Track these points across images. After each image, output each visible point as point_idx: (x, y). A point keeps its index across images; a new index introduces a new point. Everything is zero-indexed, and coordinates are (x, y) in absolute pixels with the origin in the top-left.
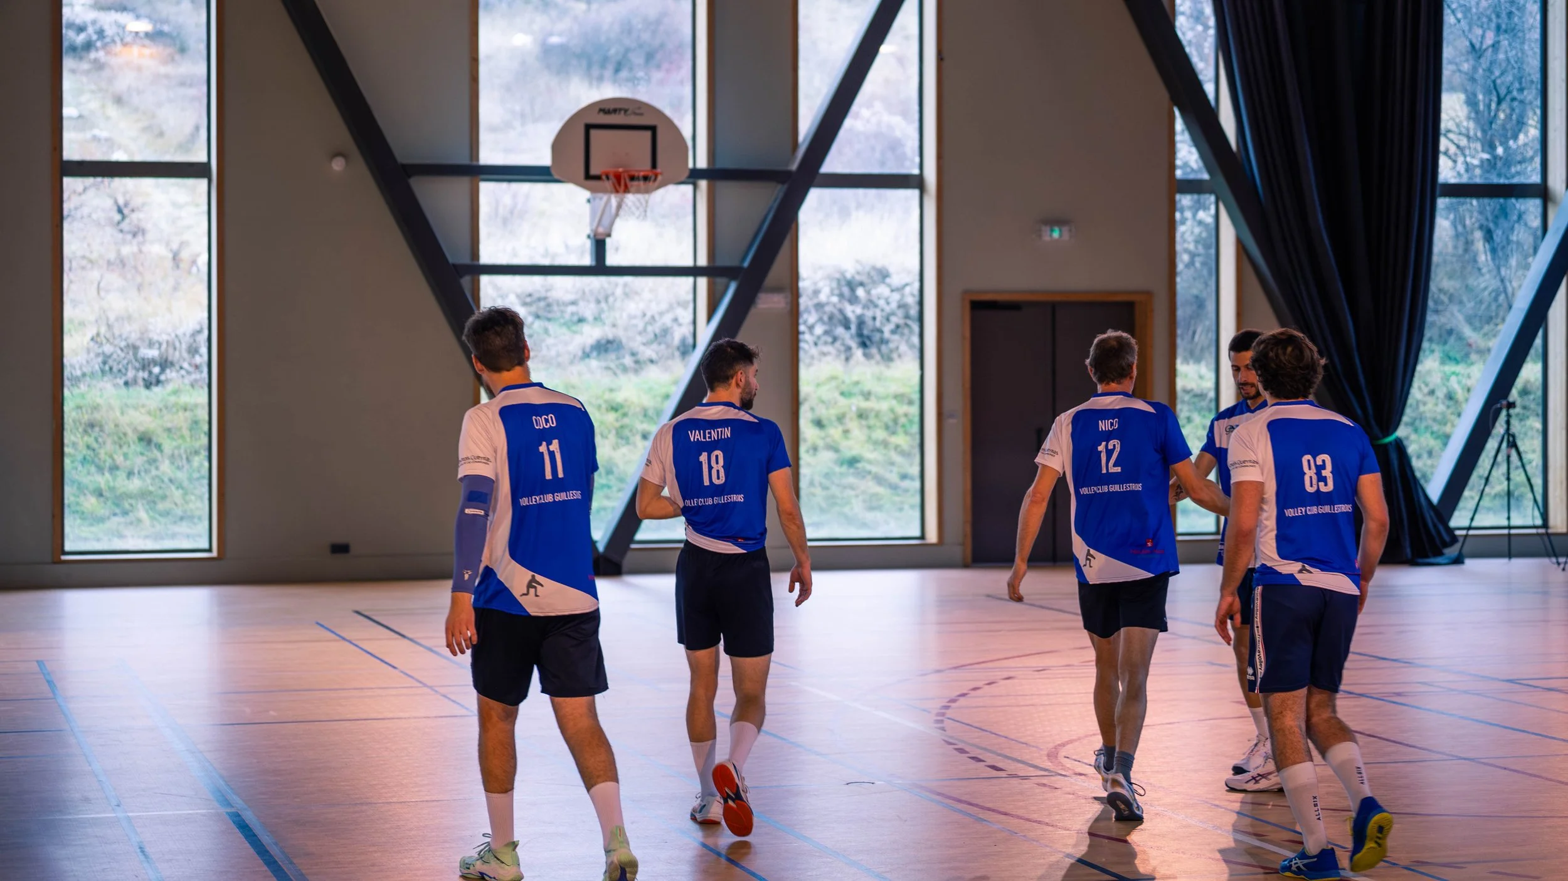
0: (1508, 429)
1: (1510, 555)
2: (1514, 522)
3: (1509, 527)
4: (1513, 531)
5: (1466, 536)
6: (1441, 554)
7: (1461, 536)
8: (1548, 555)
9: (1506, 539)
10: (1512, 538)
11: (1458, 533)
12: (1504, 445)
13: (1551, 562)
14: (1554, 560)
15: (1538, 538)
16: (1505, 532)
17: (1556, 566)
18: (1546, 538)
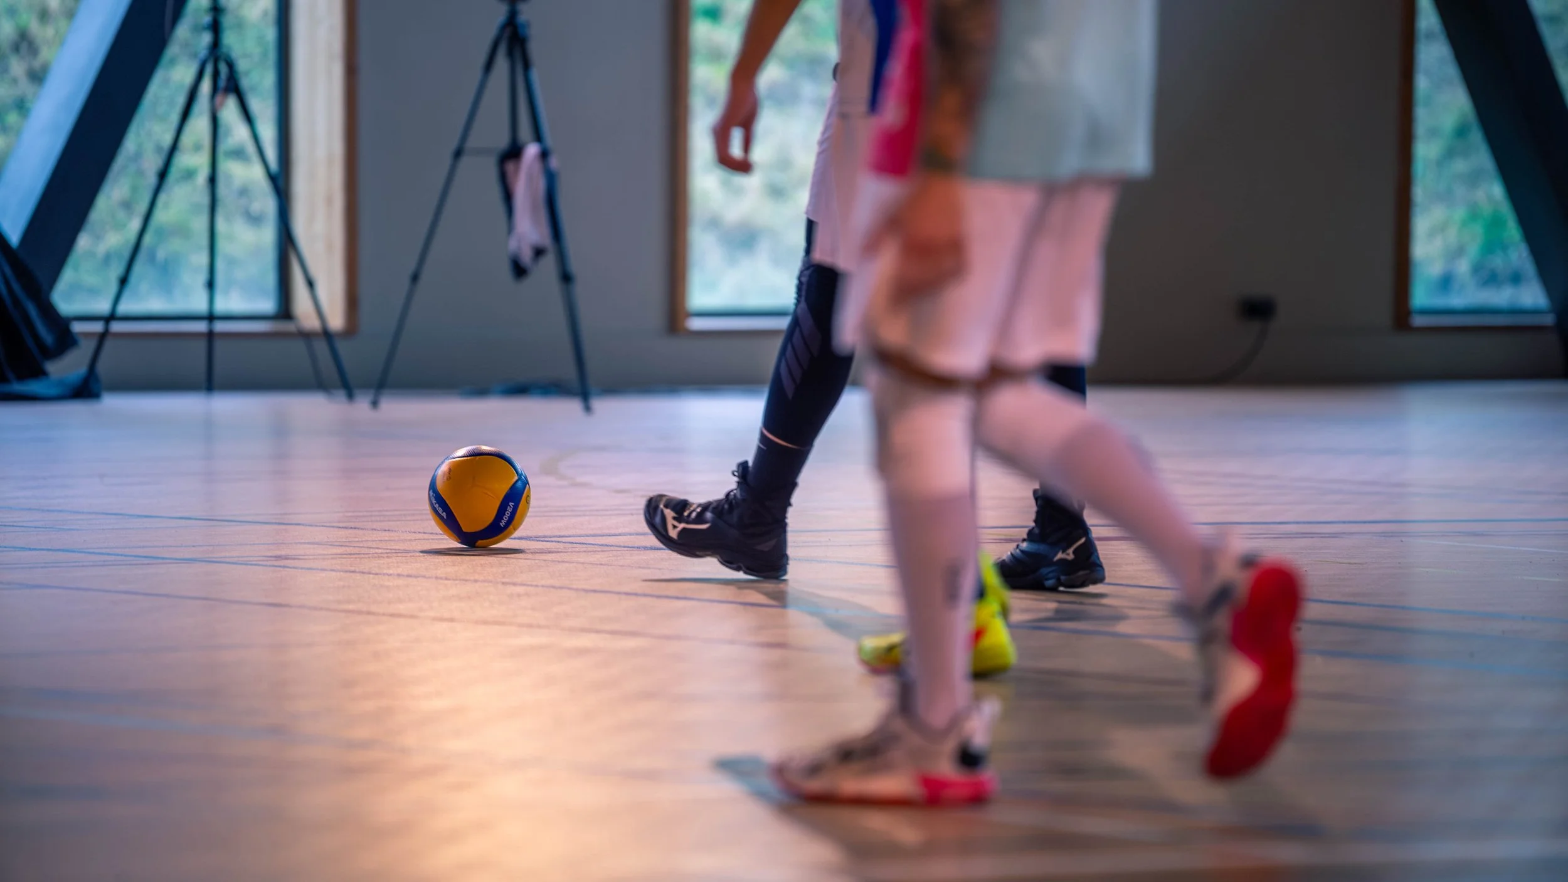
0: (216, 44)
1: (209, 383)
2: (222, 305)
3: (211, 317)
4: (220, 327)
5: (103, 336)
6: (39, 373)
7: (87, 335)
9: (202, 345)
10: (218, 344)
11: (77, 327)
12: (206, 86)
16: (201, 327)
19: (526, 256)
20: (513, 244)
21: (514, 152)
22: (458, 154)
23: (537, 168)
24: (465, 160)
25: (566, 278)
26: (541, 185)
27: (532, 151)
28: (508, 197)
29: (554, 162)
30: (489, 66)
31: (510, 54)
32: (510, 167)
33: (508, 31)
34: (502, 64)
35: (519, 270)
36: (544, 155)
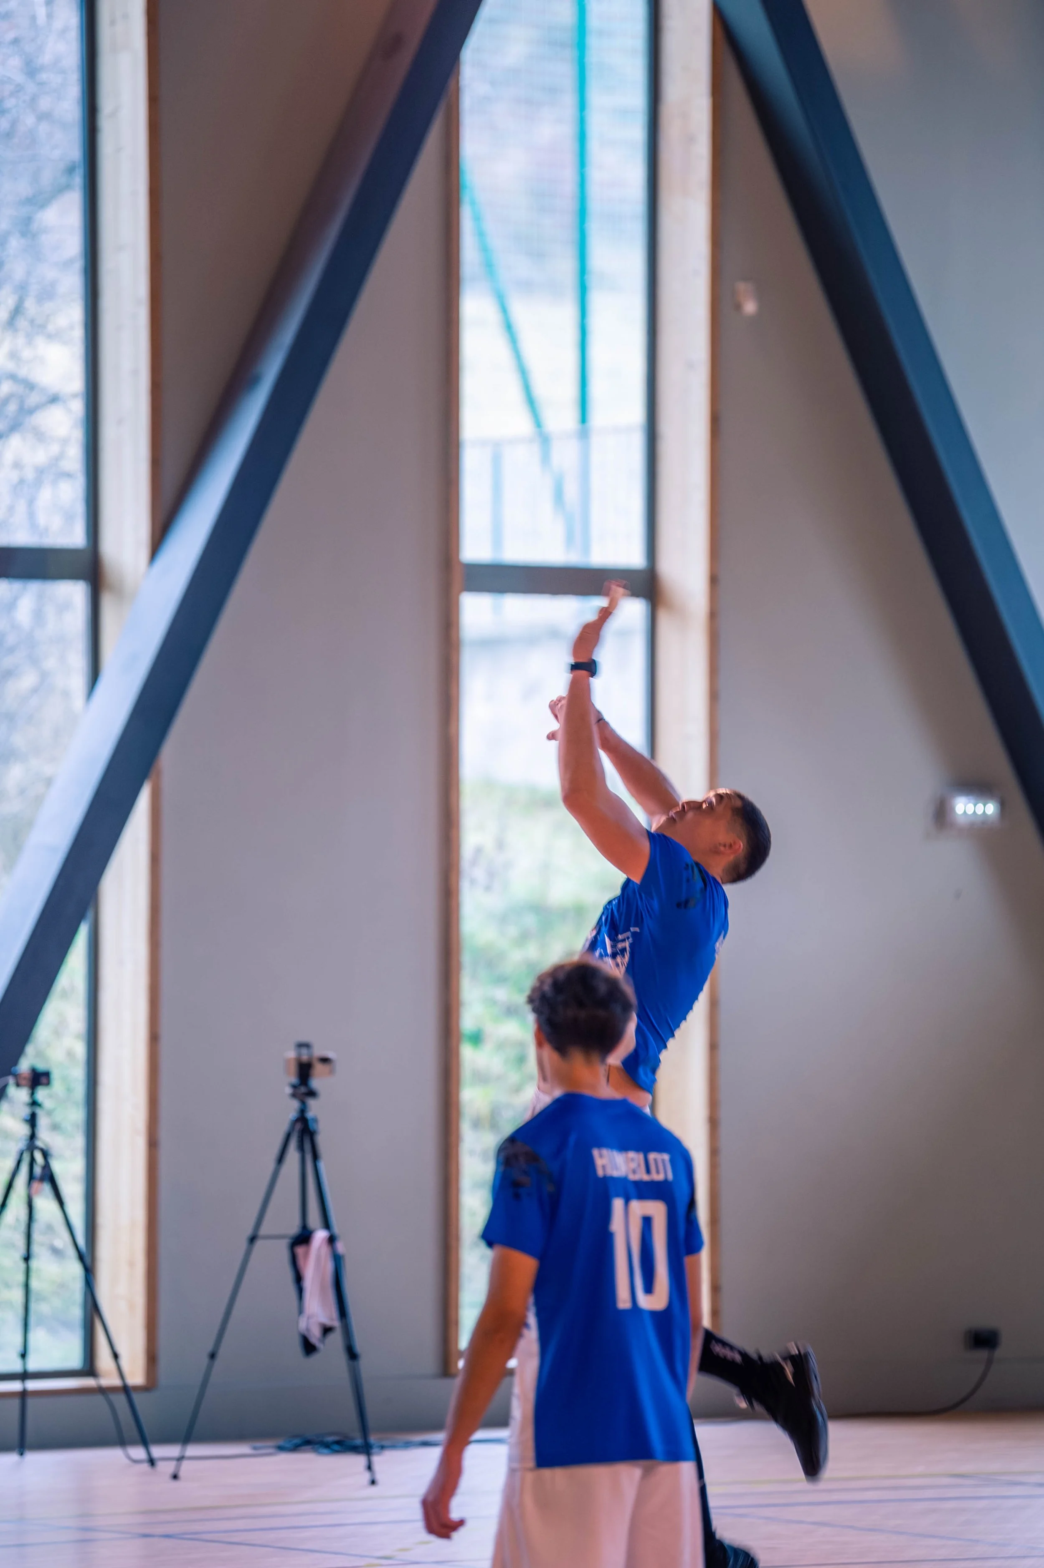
0: (35, 1137)
1: (22, 1444)
2: (34, 1364)
3: (25, 1375)
4: (32, 1385)
8: (122, 1442)
9: (16, 1403)
10: (31, 1402)
12: (23, 1175)
13: (129, 1457)
14: (138, 1452)
15: (99, 1399)
16: (15, 1386)
17: (146, 1467)
18: (120, 1400)
19: (315, 1335)
20: (303, 1324)
21: (303, 1238)
22: (253, 1239)
23: (325, 1251)
24: (259, 1244)
25: (352, 1354)
26: (329, 1267)
27: (320, 1235)
28: (299, 1279)
29: (340, 1247)
30: (281, 1159)
31: (301, 1148)
32: (300, 1250)
33: (299, 1126)
34: (293, 1155)
35: (309, 1348)
36: (332, 1240)
